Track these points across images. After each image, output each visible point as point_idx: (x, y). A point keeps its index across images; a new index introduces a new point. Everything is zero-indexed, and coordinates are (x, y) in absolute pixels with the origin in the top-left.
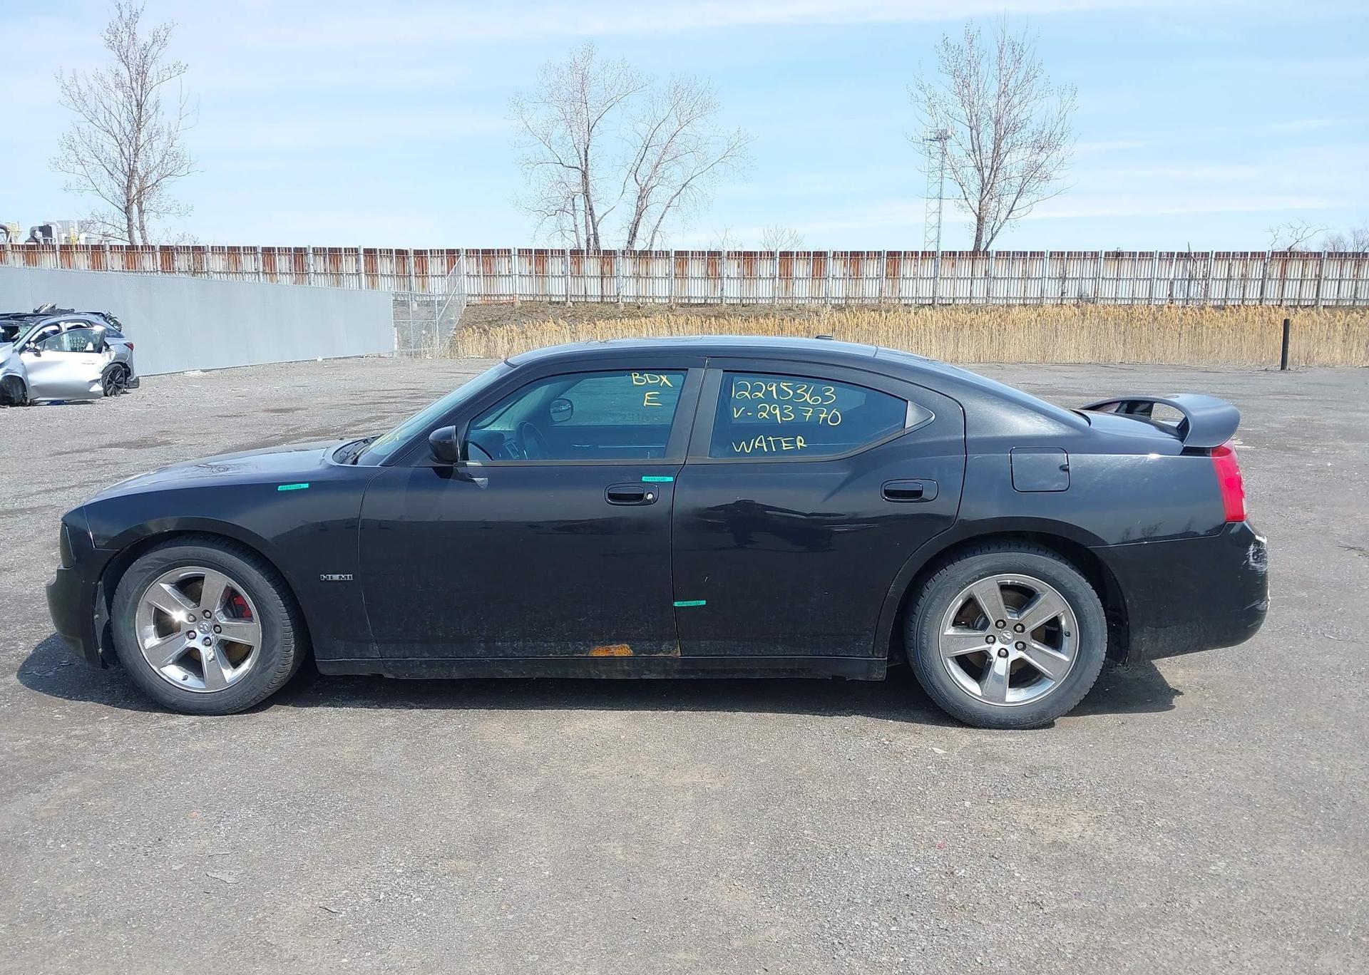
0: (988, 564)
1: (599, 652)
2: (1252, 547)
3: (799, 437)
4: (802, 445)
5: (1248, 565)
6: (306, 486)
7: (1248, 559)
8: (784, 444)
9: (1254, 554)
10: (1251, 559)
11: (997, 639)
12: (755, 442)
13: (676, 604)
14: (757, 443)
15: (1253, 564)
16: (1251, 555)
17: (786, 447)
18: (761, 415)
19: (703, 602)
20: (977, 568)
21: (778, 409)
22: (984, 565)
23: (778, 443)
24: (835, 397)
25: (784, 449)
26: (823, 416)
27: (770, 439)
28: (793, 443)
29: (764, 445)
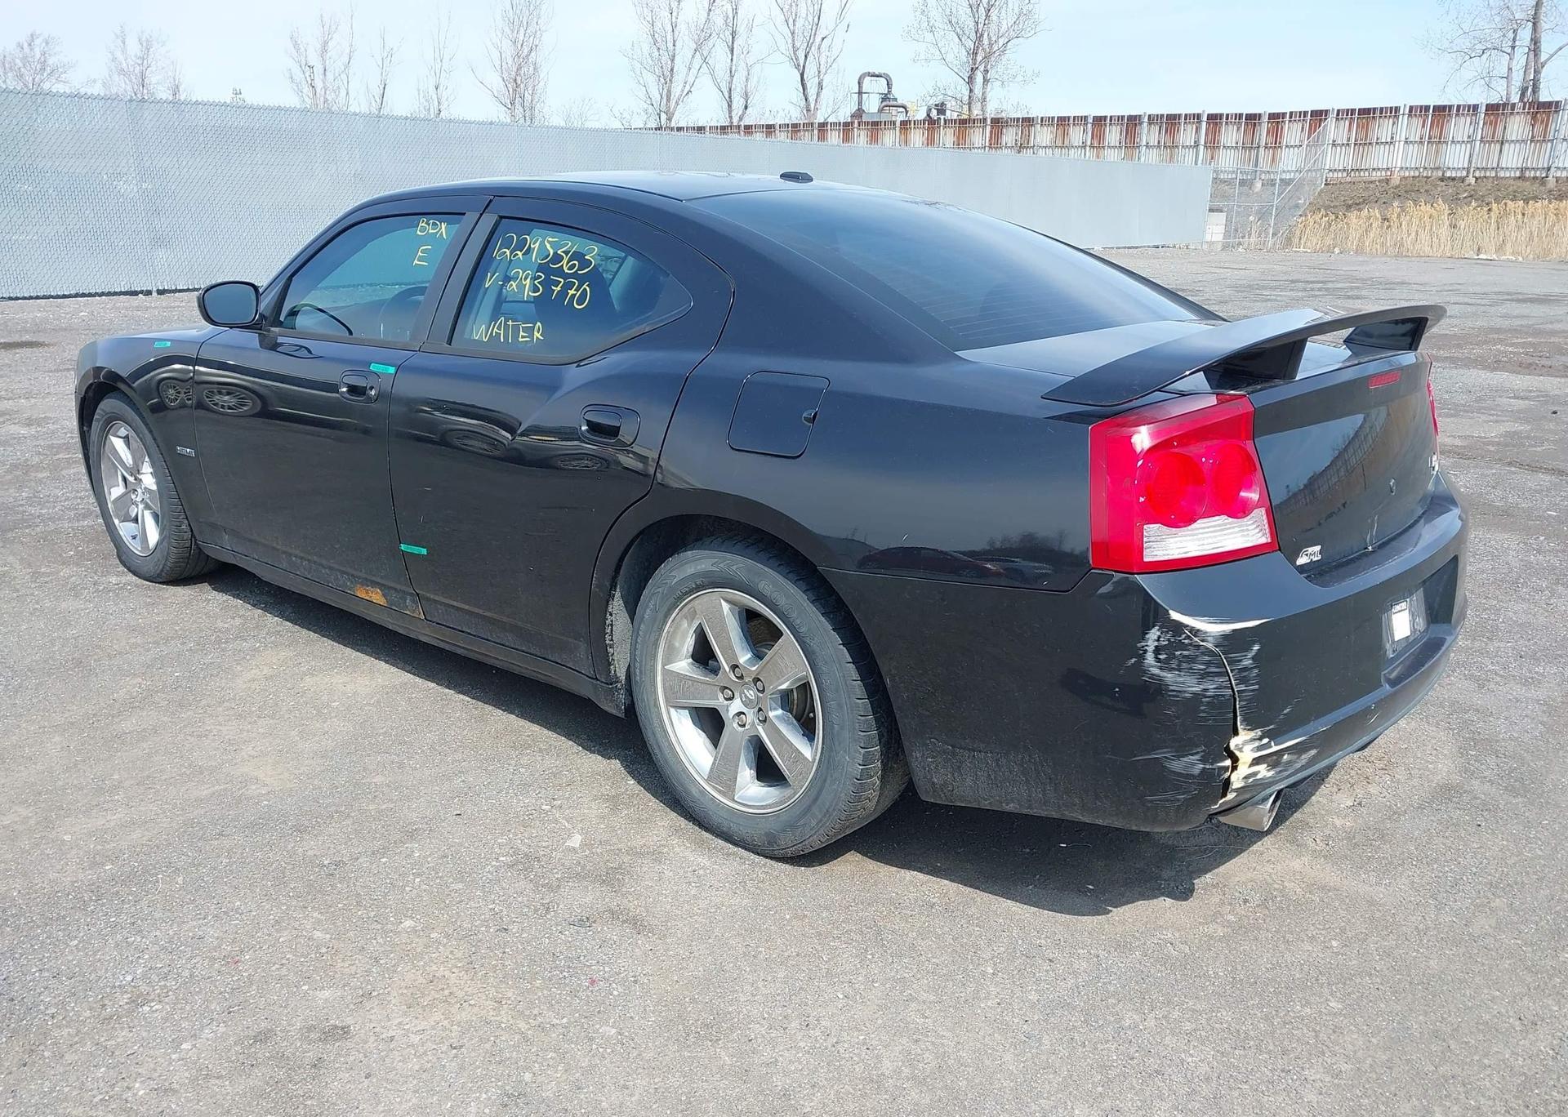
0: (703, 566)
2: (1154, 633)
3: (539, 324)
4: (539, 336)
5: (1140, 666)
6: (169, 344)
7: (1142, 657)
8: (521, 333)
9: (1157, 650)
10: (1150, 658)
11: (737, 695)
12: (494, 326)
13: (403, 547)
14: (495, 329)
15: (1156, 671)
16: (1151, 649)
17: (523, 337)
18: (512, 285)
19: (424, 551)
20: (690, 570)
21: (530, 276)
22: (699, 567)
23: (516, 329)
24: (594, 262)
25: (520, 340)
26: (571, 292)
27: (510, 323)
28: (530, 331)
29: (502, 332)
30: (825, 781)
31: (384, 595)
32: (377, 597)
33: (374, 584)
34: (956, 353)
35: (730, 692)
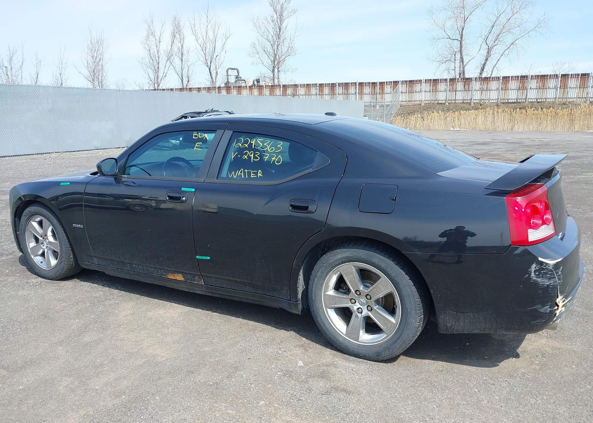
0: (346, 255)
1: (171, 276)
2: (534, 266)
3: (260, 171)
4: (260, 175)
5: (529, 278)
6: (69, 183)
7: (530, 274)
8: (252, 174)
9: (535, 271)
10: (533, 274)
11: (357, 301)
12: (239, 172)
13: (197, 257)
14: (239, 173)
15: (535, 278)
16: (533, 271)
17: (253, 176)
18: (245, 157)
19: (209, 258)
20: (339, 256)
21: (253, 154)
22: (343, 255)
23: (249, 174)
24: (282, 148)
25: (252, 177)
26: (273, 159)
27: (246, 171)
28: (256, 174)
29: (243, 174)
30: (404, 330)
31: (183, 277)
32: (180, 277)
33: (179, 272)
34: (437, 173)
35: (354, 301)
